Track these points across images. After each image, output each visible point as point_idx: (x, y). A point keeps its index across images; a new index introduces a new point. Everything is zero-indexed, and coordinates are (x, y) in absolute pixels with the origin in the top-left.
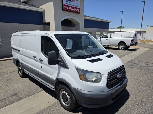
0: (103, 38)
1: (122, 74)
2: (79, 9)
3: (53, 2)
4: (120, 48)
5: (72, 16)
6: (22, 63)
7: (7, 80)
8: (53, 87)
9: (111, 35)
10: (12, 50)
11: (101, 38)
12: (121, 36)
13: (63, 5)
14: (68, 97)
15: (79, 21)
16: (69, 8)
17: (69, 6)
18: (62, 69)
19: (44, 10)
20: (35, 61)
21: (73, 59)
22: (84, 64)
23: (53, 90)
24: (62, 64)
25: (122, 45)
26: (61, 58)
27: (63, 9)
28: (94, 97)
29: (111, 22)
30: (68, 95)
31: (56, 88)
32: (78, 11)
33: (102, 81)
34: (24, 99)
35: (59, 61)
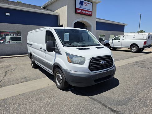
0: (115, 40)
1: (107, 62)
2: (92, 12)
3: (66, 6)
4: (133, 50)
5: (85, 18)
6: (33, 55)
7: (22, 69)
8: (52, 71)
9: (123, 37)
10: (28, 45)
11: (113, 40)
12: (134, 38)
13: (76, 9)
14: (61, 78)
15: (91, 24)
16: (81, 11)
17: (82, 10)
18: (58, 55)
19: (59, 14)
20: (41, 52)
21: (65, 47)
22: (73, 51)
23: (52, 74)
24: (57, 50)
25: (134, 47)
26: (57, 46)
27: (76, 12)
28: (78, 76)
29: (126, 25)
30: (61, 76)
31: (54, 71)
32: (91, 14)
33: (85, 63)
34: (31, 81)
35: (55, 49)
